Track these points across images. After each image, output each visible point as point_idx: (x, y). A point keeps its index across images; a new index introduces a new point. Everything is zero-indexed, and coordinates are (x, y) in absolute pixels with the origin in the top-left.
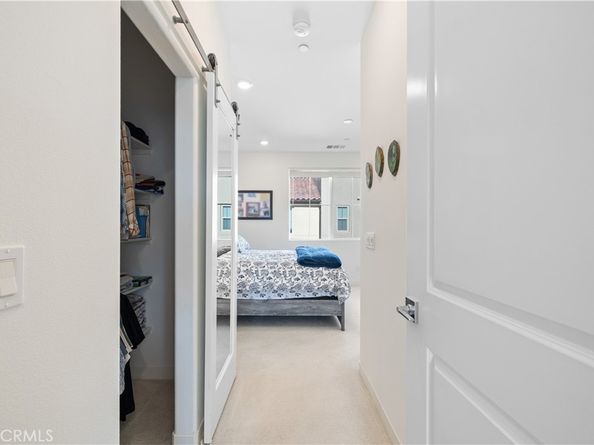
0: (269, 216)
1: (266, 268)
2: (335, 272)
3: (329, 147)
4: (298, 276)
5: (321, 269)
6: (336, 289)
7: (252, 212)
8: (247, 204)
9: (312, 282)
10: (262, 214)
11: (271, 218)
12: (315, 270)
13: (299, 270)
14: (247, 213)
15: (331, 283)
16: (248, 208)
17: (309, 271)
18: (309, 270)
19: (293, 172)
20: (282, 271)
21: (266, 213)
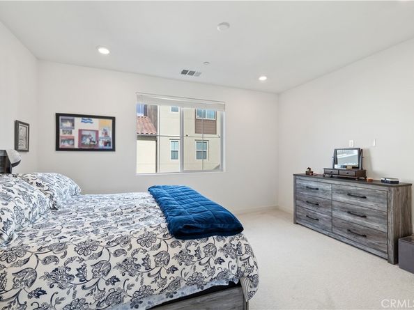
0: (110, 147)
1: (105, 256)
2: (235, 242)
3: (184, 72)
4: (173, 262)
5: (211, 240)
6: (239, 274)
7: (87, 141)
8: (80, 131)
9: (199, 269)
10: (101, 145)
11: (113, 150)
12: (202, 244)
13: (173, 249)
14: (80, 143)
15: (230, 266)
16: (81, 137)
17: (193, 248)
18: (192, 246)
19: (140, 97)
20: (140, 256)
21: (106, 144)
